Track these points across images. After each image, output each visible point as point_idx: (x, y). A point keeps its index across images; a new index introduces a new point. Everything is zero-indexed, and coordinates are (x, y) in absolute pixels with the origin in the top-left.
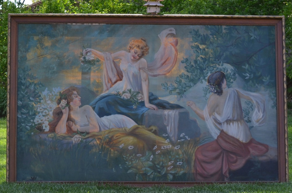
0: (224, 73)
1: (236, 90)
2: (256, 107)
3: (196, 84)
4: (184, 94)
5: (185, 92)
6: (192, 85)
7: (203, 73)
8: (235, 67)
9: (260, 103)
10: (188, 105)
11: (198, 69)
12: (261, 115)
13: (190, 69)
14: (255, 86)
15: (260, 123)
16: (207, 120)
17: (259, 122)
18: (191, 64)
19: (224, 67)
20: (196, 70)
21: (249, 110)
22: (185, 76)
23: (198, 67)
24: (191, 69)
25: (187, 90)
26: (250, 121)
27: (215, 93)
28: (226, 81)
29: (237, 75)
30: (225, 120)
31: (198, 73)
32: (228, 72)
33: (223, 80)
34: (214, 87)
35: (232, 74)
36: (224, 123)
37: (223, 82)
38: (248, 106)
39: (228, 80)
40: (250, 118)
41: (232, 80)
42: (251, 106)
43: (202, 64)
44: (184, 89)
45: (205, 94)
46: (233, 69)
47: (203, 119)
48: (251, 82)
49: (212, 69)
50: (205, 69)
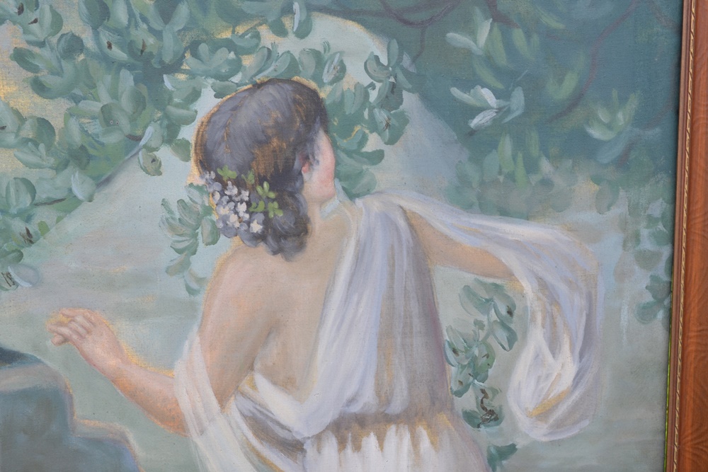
0: (314, 94)
1: (404, 212)
2: (533, 320)
3: (108, 180)
4: (26, 260)
5: (33, 248)
6: (80, 197)
7: (161, 100)
8: (395, 45)
9: (562, 288)
10: (58, 339)
11: (122, 65)
12: (565, 368)
13: (58, 72)
14: (535, 179)
15: (559, 425)
16: (202, 432)
17: (551, 421)
18: (66, 29)
19: (315, 41)
20: (109, 78)
21: (492, 341)
22: (19, 129)
23: (118, 53)
24: (68, 67)
25: (44, 228)
26: (491, 412)
27: (259, 238)
28: (334, 146)
29: (410, 101)
30: (329, 418)
31: (126, 103)
32: (347, 84)
33: (312, 141)
34: (245, 195)
35: (374, 96)
36: (318, 438)
37: (308, 159)
38: (484, 319)
39: (343, 143)
40: (495, 392)
41: (374, 143)
42: (504, 311)
43: (151, 30)
44: (19, 226)
45: (179, 251)
46: (384, 61)
47: (173, 421)
48: (507, 145)
49: (230, 62)
50: (174, 68)
